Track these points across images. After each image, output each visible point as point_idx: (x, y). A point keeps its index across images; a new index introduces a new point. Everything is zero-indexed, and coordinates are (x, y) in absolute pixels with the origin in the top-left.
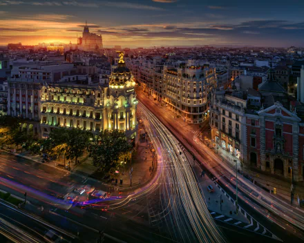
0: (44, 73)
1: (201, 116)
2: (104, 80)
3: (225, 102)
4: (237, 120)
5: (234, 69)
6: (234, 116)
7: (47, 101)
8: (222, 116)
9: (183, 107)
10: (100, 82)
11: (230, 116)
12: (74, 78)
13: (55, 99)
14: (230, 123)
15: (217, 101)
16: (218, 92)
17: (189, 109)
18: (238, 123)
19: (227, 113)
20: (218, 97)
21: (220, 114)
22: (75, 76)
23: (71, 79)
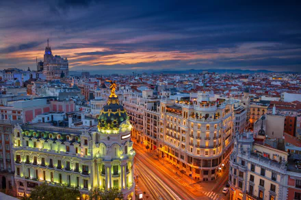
0: (14, 112)
1: (213, 172)
2: (88, 121)
3: (254, 154)
4: (274, 179)
5: (254, 105)
6: (268, 174)
7: (22, 148)
8: (250, 173)
9: (190, 159)
10: (84, 124)
11: (263, 173)
12: (48, 118)
13: (31, 145)
14: (262, 183)
15: (243, 153)
16: (245, 141)
17: (198, 161)
18: (274, 184)
19: (258, 170)
20: (245, 147)
21: (246, 171)
22: (50, 115)
23: (46, 120)
